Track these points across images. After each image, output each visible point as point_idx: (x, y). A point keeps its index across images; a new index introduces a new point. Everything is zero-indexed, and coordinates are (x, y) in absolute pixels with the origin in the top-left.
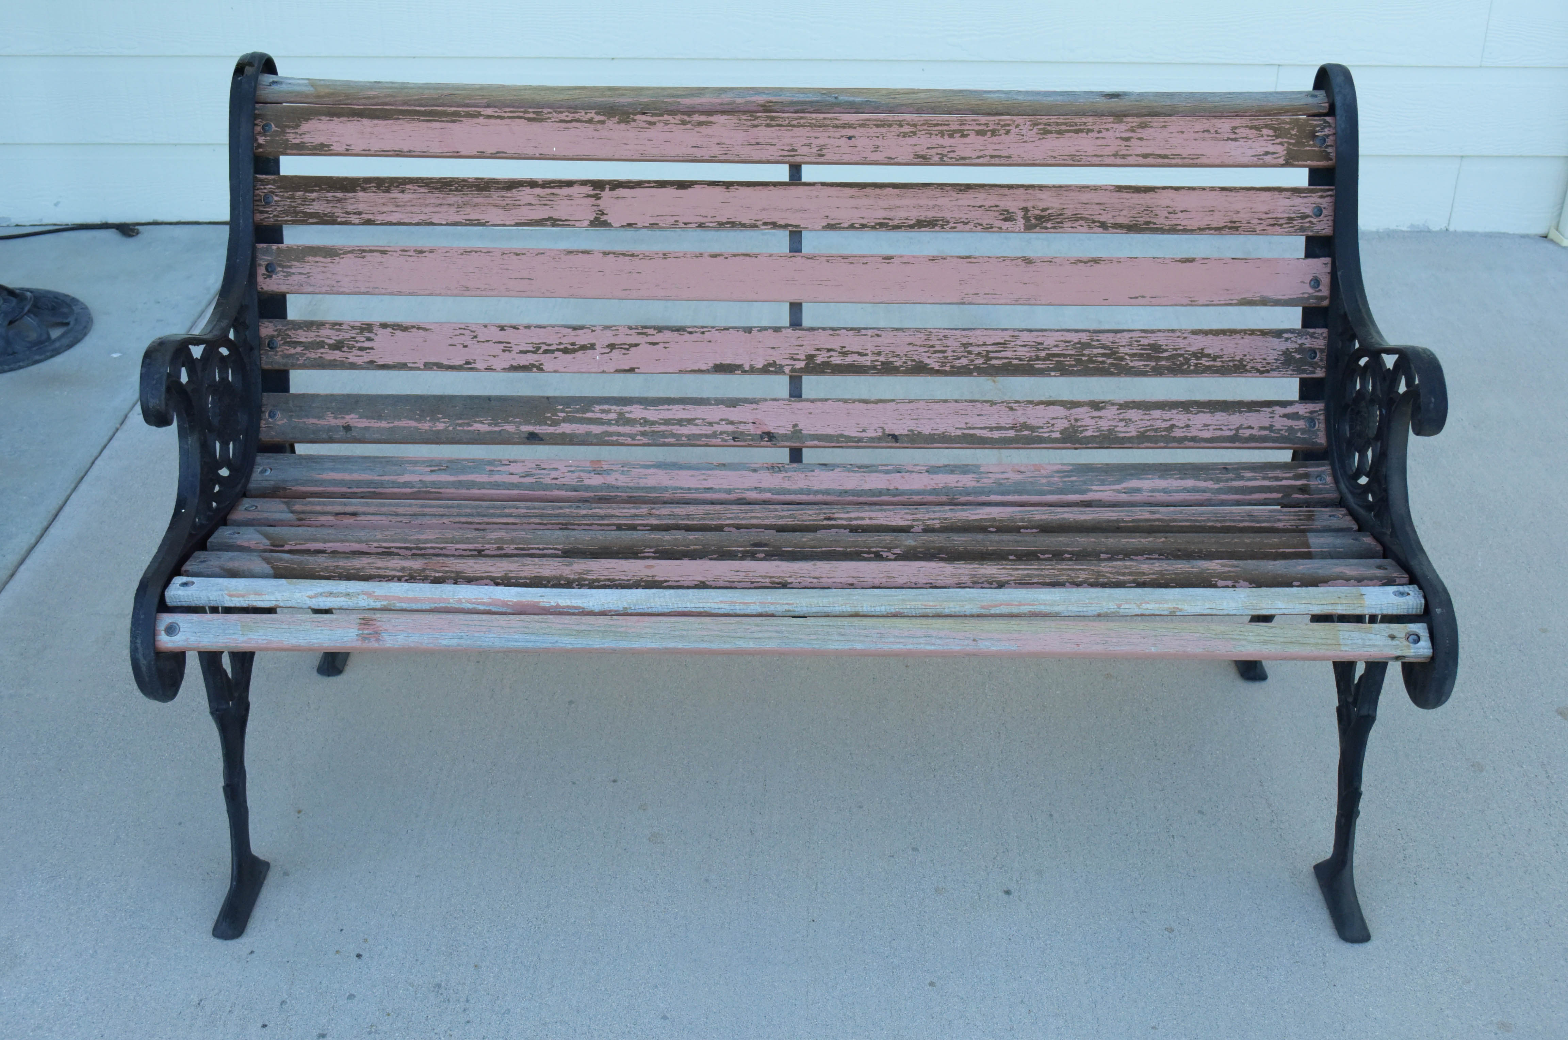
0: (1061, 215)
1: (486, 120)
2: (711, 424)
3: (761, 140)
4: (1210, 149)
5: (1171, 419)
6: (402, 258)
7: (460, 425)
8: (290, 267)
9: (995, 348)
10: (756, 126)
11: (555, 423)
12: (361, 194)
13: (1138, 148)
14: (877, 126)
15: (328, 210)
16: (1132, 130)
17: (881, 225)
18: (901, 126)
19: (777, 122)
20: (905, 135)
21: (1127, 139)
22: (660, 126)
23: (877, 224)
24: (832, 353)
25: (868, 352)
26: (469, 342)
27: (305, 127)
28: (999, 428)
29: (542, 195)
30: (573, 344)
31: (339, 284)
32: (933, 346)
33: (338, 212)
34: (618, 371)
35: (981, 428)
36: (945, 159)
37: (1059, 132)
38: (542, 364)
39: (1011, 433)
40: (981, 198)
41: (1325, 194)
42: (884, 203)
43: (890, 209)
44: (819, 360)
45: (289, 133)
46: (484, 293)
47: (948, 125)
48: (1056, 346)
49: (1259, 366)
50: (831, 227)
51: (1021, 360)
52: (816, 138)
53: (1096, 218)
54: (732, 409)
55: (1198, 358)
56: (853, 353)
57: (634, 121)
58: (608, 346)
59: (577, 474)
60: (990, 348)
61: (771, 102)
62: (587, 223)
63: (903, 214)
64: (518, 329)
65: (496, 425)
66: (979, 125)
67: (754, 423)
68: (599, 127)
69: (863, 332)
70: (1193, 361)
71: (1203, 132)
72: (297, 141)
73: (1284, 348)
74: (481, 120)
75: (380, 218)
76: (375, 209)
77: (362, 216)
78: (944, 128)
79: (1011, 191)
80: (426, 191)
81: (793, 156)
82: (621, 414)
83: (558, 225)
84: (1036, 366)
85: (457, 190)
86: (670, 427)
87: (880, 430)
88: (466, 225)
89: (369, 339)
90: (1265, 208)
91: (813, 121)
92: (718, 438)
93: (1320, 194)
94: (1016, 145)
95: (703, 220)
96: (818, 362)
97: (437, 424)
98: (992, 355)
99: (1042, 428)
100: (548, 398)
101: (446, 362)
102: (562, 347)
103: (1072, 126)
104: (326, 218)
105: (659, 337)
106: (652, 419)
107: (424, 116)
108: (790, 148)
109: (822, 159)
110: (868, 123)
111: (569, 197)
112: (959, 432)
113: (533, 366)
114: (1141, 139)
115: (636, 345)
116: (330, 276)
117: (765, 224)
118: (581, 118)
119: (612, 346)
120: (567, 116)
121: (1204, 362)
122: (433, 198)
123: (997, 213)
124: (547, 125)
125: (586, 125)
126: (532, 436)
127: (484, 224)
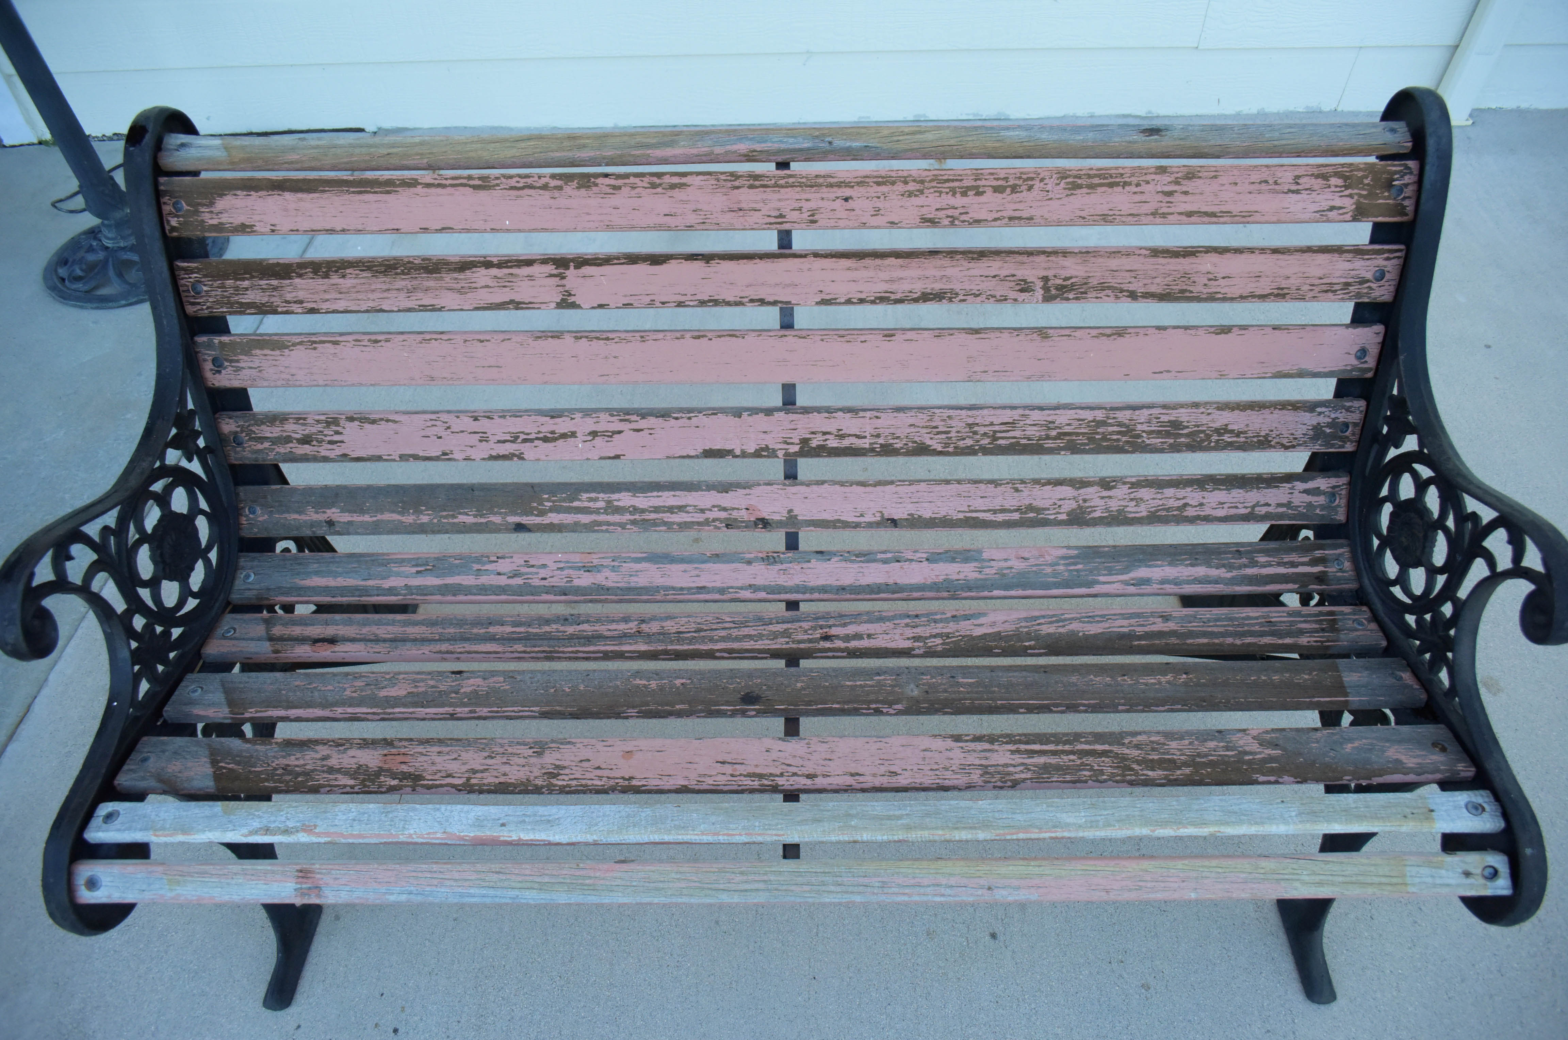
0: (1086, 284)
1: (426, 190)
2: (702, 511)
3: (744, 205)
4: (1266, 203)
5: (1184, 498)
6: (356, 348)
7: (445, 517)
8: (238, 361)
9: (1004, 428)
10: (738, 188)
11: (542, 513)
12: (297, 281)
13: (1183, 204)
14: (878, 184)
15: (266, 299)
16: (1177, 182)
17: (882, 299)
18: (906, 183)
19: (761, 183)
20: (910, 194)
21: (1170, 194)
22: (625, 190)
23: (877, 298)
24: (827, 437)
25: (867, 434)
26: (443, 433)
27: (221, 204)
28: (1003, 511)
29: (499, 276)
30: (553, 432)
31: (295, 378)
32: (936, 427)
33: (276, 301)
34: (602, 458)
35: (984, 511)
36: (957, 223)
37: (1091, 187)
38: (522, 453)
39: (1016, 516)
40: (995, 266)
41: (1392, 256)
42: (884, 275)
43: (892, 281)
44: (814, 444)
45: (204, 212)
46: (451, 382)
47: (961, 180)
48: (1069, 425)
49: (1285, 441)
50: (827, 302)
51: (1029, 439)
52: (807, 200)
53: (1125, 287)
54: (724, 494)
55: (1220, 434)
56: (850, 435)
57: (596, 185)
58: (590, 434)
60: (997, 428)
61: (755, 151)
62: (553, 305)
63: (905, 286)
64: (492, 418)
65: (482, 516)
66: (997, 179)
67: (747, 509)
68: (556, 193)
69: (861, 414)
70: (1215, 438)
71: (1260, 183)
72: (215, 222)
73: (1315, 423)
74: (420, 189)
75: (324, 306)
76: (316, 297)
77: (304, 305)
78: (956, 184)
79: (1031, 258)
80: (370, 275)
81: (782, 222)
82: (609, 502)
83: (522, 308)
84: (1046, 446)
85: (403, 273)
86: (661, 515)
87: (878, 515)
88: (421, 311)
89: (337, 433)
90: (1319, 273)
91: (804, 180)
92: (710, 526)
93: (1386, 255)
94: (1040, 204)
95: (682, 299)
96: (814, 445)
97: (421, 516)
98: (999, 435)
99: (1048, 509)
100: (532, 486)
101: (422, 454)
102: (541, 435)
103: (1106, 178)
104: (264, 308)
105: (643, 424)
106: (641, 507)
107: (353, 187)
108: (777, 213)
109: (814, 226)
110: (867, 180)
111: (530, 277)
112: (961, 516)
113: (514, 455)
114: (1186, 193)
115: (620, 432)
116: (283, 369)
117: (752, 301)
118: (535, 184)
119: (594, 434)
120: (518, 182)
121: (1227, 438)
122: (380, 283)
123: (1013, 284)
124: (497, 193)
125: (541, 192)
126: (520, 528)
127: (440, 309)
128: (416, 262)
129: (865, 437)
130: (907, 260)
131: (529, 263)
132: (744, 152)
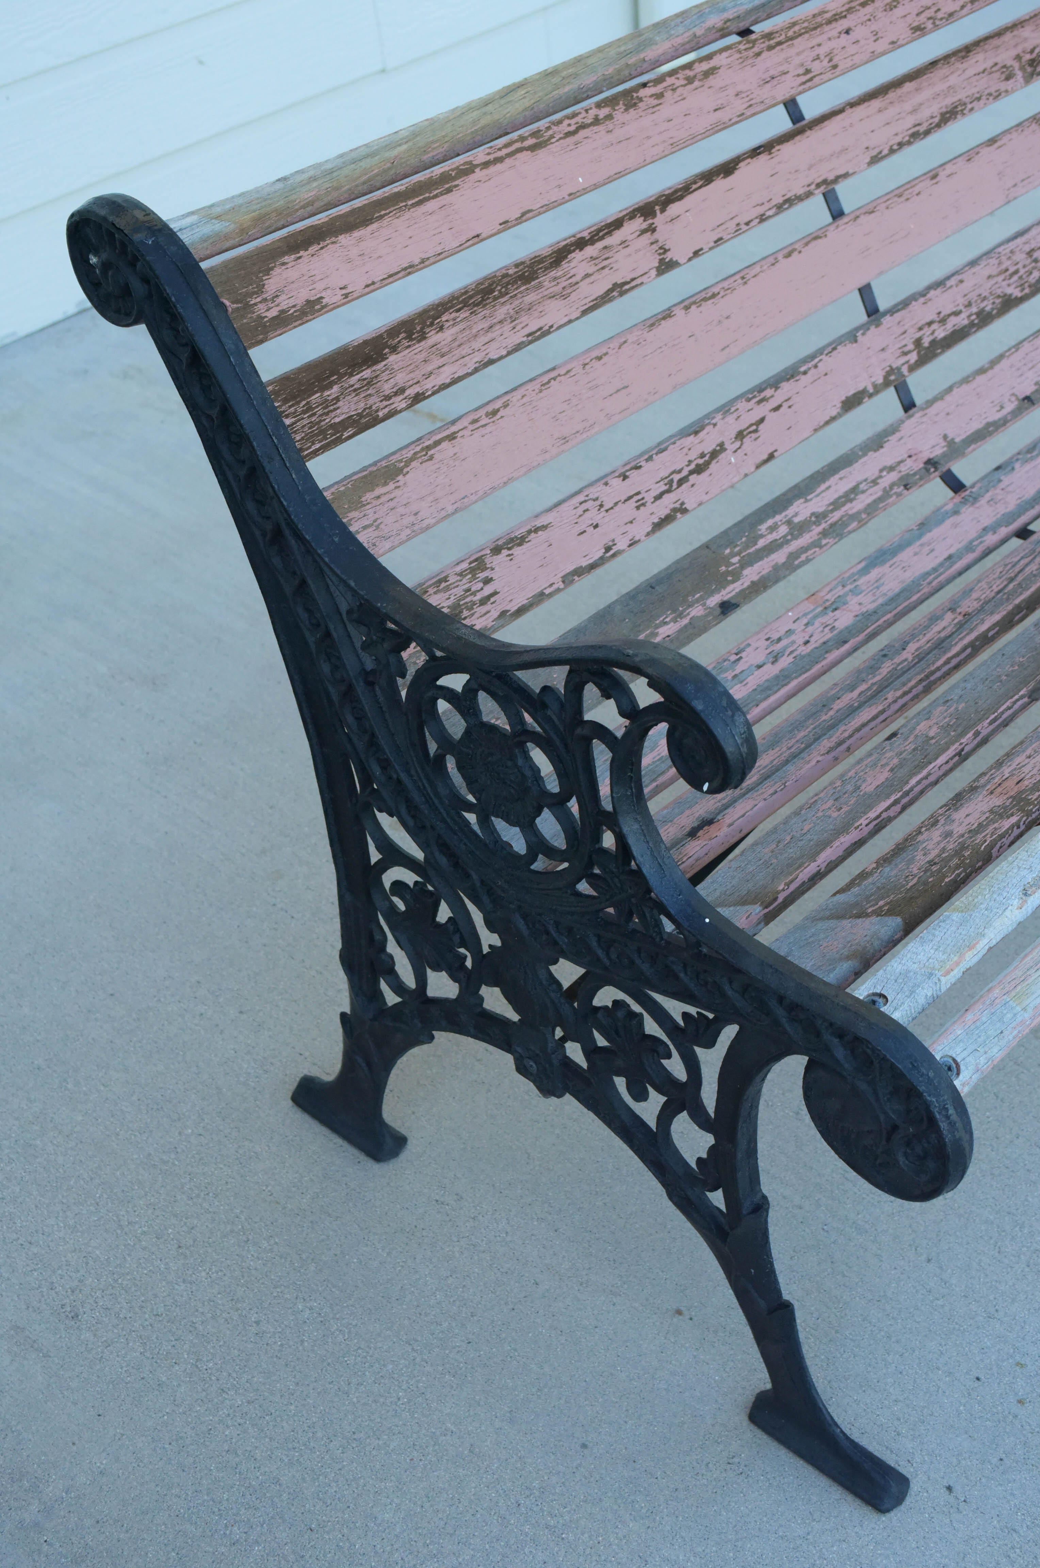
1: (485, 171)
2: (875, 482)
3: (772, 72)
6: (477, 434)
10: (758, 54)
11: (736, 576)
12: (392, 358)
14: (863, 6)
15: (362, 405)
17: (914, 136)
19: (775, 41)
22: (668, 94)
23: (910, 137)
24: (935, 326)
25: (961, 307)
26: (598, 518)
27: (272, 284)
29: (594, 255)
30: (702, 456)
31: (419, 517)
32: (1007, 270)
33: (375, 401)
34: (758, 467)
36: (938, 22)
38: (683, 504)
40: (980, 61)
42: (908, 106)
43: (914, 111)
44: (926, 342)
45: (255, 304)
46: (584, 436)
50: (875, 160)
52: (819, 45)
54: (882, 451)
56: (949, 315)
57: (640, 100)
58: (736, 438)
59: (817, 623)
61: (729, 20)
62: (654, 273)
63: (926, 112)
64: (640, 467)
65: (681, 616)
67: (910, 456)
68: (610, 125)
69: (948, 284)
72: (273, 313)
74: (479, 174)
75: (429, 385)
76: (418, 375)
77: (407, 392)
79: (1001, 40)
80: (467, 314)
81: (811, 80)
82: (789, 522)
83: (626, 292)
85: (502, 295)
86: (844, 509)
87: (1013, 399)
88: (531, 342)
89: (487, 581)
91: (806, 24)
92: (891, 496)
96: (926, 345)
100: (706, 546)
101: (585, 563)
102: (693, 466)
104: (364, 421)
105: (779, 397)
106: (820, 510)
107: (410, 198)
108: (801, 71)
109: (838, 71)
110: (853, 5)
111: (624, 243)
113: (675, 510)
115: (762, 420)
116: (401, 510)
118: (586, 122)
119: (740, 436)
120: (569, 125)
122: (479, 321)
123: (999, 73)
124: (554, 147)
125: (595, 128)
126: (727, 608)
127: (548, 332)
128: (511, 272)
129: (960, 312)
130: (919, 80)
131: (617, 224)
132: (719, 25)
